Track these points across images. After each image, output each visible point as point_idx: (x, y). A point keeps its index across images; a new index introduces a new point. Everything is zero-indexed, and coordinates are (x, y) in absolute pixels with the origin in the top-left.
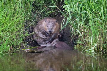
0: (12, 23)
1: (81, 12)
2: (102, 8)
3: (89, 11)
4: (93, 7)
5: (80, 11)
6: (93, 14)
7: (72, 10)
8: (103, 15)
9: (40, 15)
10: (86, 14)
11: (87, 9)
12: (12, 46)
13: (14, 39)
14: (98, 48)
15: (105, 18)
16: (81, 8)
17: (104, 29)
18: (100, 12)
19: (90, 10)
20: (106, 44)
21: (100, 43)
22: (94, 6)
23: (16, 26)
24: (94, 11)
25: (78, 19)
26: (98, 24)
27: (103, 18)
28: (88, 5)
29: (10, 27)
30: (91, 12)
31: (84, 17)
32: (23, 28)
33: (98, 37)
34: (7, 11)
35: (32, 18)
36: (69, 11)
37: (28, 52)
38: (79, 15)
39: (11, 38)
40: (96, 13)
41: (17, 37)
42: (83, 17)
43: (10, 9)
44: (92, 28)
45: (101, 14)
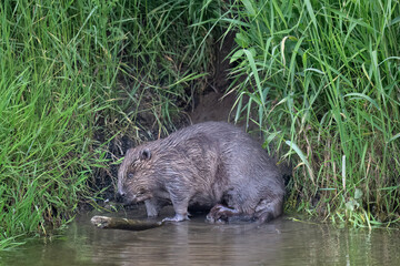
0: (48, 127)
1: (299, 74)
2: (374, 54)
3: (329, 67)
4: (343, 53)
5: (296, 71)
6: (344, 78)
7: (264, 65)
8: (379, 81)
9: (152, 90)
10: (316, 78)
11: (319, 60)
12: (50, 210)
13: (56, 186)
14: (368, 203)
15: (387, 91)
16: (299, 59)
17: (384, 131)
18: (367, 70)
19: (330, 62)
20: (395, 188)
21: (373, 185)
22: (346, 48)
23: (63, 137)
24: (348, 66)
25: (288, 100)
26: (363, 113)
27: (381, 90)
28: (322, 45)
29: (42, 139)
30: (336, 72)
31: (310, 90)
32: (88, 140)
33: (366, 163)
34: (25, 84)
35: (119, 103)
36: (255, 72)
37: (105, 228)
38: (292, 85)
39: (47, 180)
40: (353, 75)
41: (67, 175)
42: (306, 90)
43: (36, 75)
44: (341, 130)
45: (373, 77)
